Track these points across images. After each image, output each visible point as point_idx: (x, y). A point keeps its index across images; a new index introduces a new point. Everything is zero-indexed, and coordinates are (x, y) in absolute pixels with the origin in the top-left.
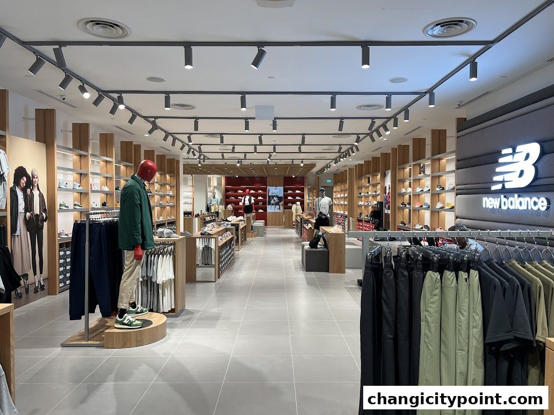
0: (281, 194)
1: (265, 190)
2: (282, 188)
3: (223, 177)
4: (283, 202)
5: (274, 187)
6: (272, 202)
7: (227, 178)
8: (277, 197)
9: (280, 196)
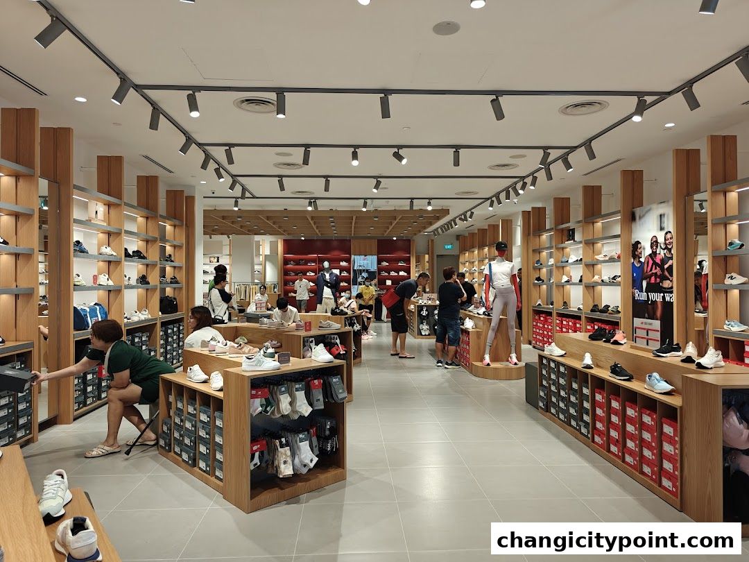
0: (374, 268)
1: (348, 260)
2: (375, 257)
3: (279, 241)
4: (376, 280)
5: (363, 257)
6: (360, 280)
7: (286, 241)
8: (367, 271)
9: (372, 270)
